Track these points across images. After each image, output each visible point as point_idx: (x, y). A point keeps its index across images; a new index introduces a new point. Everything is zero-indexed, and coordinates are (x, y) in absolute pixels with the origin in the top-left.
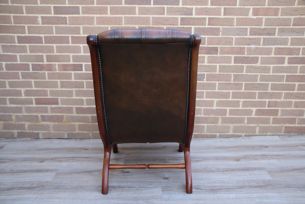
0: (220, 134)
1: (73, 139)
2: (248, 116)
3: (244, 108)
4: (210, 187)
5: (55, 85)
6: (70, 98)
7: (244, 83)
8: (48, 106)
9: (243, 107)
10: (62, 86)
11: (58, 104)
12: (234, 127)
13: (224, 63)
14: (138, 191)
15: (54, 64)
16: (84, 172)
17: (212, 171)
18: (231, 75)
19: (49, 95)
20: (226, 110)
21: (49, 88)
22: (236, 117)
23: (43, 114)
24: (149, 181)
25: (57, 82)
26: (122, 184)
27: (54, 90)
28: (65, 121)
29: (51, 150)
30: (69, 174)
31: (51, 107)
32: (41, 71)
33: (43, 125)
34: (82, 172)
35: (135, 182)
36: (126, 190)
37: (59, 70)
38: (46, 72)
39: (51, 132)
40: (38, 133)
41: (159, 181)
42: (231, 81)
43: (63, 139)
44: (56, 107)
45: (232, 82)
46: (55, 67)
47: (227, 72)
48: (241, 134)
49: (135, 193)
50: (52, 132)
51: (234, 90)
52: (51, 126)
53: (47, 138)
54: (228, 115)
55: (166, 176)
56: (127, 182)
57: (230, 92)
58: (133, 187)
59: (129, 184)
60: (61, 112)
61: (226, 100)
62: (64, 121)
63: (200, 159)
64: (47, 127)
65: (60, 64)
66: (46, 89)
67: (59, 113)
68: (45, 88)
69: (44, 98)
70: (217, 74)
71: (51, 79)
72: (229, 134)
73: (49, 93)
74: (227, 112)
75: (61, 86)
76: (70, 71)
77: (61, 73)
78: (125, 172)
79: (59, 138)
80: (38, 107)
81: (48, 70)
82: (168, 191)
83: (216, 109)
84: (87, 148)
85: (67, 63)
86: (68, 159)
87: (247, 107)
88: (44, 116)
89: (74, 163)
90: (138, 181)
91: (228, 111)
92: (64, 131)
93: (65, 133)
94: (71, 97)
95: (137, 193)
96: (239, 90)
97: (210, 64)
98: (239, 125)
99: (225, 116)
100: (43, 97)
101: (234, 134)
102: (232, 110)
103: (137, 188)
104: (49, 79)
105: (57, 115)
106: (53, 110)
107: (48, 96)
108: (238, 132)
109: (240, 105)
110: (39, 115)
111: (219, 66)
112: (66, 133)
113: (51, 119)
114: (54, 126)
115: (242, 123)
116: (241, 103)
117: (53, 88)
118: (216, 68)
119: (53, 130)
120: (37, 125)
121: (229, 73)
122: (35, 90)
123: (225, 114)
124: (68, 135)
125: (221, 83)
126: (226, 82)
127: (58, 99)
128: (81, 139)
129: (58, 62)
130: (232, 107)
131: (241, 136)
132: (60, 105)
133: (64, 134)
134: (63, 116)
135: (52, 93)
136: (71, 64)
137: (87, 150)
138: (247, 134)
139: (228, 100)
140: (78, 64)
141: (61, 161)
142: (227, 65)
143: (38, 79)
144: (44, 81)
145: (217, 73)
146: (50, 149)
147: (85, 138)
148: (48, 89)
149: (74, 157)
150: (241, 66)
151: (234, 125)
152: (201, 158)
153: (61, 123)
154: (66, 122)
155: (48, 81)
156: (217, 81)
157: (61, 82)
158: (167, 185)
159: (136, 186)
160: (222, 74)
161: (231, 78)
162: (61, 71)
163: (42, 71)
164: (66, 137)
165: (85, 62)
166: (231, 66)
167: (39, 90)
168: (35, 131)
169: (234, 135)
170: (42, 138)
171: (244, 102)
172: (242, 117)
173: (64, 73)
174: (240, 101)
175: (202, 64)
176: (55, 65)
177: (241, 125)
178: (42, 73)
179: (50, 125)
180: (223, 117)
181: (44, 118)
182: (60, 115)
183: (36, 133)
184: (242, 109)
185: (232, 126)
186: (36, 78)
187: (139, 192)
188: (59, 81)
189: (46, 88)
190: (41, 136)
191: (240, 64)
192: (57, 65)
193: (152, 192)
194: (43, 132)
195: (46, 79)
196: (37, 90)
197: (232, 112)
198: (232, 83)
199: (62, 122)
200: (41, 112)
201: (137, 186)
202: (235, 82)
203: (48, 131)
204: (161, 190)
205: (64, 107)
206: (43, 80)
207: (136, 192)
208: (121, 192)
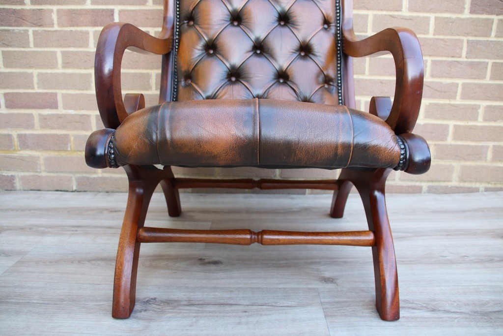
0: (431, 184)
1: (91, 191)
2: (496, 143)
3: (487, 124)
4: (468, 305)
5: (49, 61)
6: (85, 92)
7: (490, 62)
8: (35, 112)
9: (485, 120)
10: (66, 65)
11: (56, 107)
12: (463, 167)
13: (446, 11)
14: (248, 316)
15: (48, 9)
16: (94, 260)
17: (452, 262)
18: (462, 41)
19: (36, 86)
20: (447, 126)
21: (36, 68)
22: (468, 146)
23: (23, 132)
24: (281, 286)
25: (55, 53)
26: (198, 296)
27: (47, 73)
28: (73, 149)
29: (32, 211)
30: (51, 262)
31: (40, 115)
32: (17, 26)
33: (22, 159)
34: (90, 261)
35: (238, 289)
36: (210, 312)
37: (60, 24)
38: (31, 30)
39: (40, 174)
40: (12, 176)
41: (310, 286)
42: (460, 57)
43: (67, 191)
44: (52, 114)
45: (463, 59)
46: (51, 16)
47: (452, 34)
48: (477, 185)
49: (239, 323)
50: (44, 174)
51: (468, 78)
52: (42, 161)
53: (32, 188)
54: (450, 141)
55: (327, 274)
56: (215, 289)
57: (457, 84)
58: (232, 305)
59: (218, 294)
60: (64, 128)
61: (447, 102)
62: (69, 149)
63: (404, 235)
64: (31, 164)
65: (62, 10)
66: (29, 71)
67: (59, 128)
68: (27, 68)
69: (25, 93)
70: (431, 39)
71: (40, 47)
72: (449, 184)
73: (35, 80)
74: (448, 131)
75: (63, 63)
76: (86, 26)
77: (65, 31)
78: (209, 263)
79: (59, 189)
80: (12, 115)
81: (35, 25)
82: (345, 315)
83: (424, 125)
84: (117, 209)
85: (79, 7)
86: (61, 230)
87: (495, 121)
88: (25, 135)
89: (74, 239)
90: (246, 288)
91: (451, 129)
92: (70, 172)
93: (71, 177)
94: (87, 90)
95: (247, 323)
96: (479, 78)
97: (415, 14)
98: (473, 164)
99: (443, 143)
100: (22, 91)
101: (462, 184)
102: (459, 126)
103: (246, 308)
104: (36, 45)
105: (54, 134)
106: (45, 121)
107: (33, 88)
108: (471, 181)
109: (478, 116)
110: (15, 133)
111: (436, 18)
112: (73, 179)
113: (40, 143)
114: (48, 160)
115: (480, 159)
116: (481, 111)
117: (47, 67)
118: (428, 25)
119: (45, 171)
120: (10, 158)
121: (457, 37)
122: (3, 73)
123: (444, 138)
124: (80, 182)
125: (438, 61)
126: (450, 59)
127: (55, 95)
128: (107, 192)
129: (58, 4)
130: (460, 120)
131: (476, 190)
132: (61, 111)
133: (70, 180)
134: (67, 136)
135: (44, 80)
136: (86, 10)
137: (116, 211)
138: (490, 186)
139: (453, 102)
140: (103, 10)
141: (43, 233)
142: (454, 16)
143: (11, 46)
144: (25, 52)
145: (430, 35)
146: (30, 210)
147: (117, 190)
148: (35, 72)
149: (79, 227)
150: (487, 20)
151: (463, 163)
152: (405, 232)
153: (63, 154)
154: (75, 151)
155: (34, 52)
156: (430, 56)
157: (63, 53)
158: (336, 300)
159: (241, 302)
160: (441, 40)
161: (461, 48)
162: (63, 26)
163: (21, 25)
164: (75, 188)
165: (120, 4)
166: (464, 19)
167: (14, 73)
168: (6, 172)
169: (461, 187)
170: (22, 189)
171: (489, 107)
172: (481, 144)
173: (71, 31)
174: (479, 106)
175: (396, 13)
176: (52, 11)
177: (479, 163)
178: (20, 30)
179: (39, 157)
180: (439, 145)
181: (24, 142)
182: (61, 135)
183: (8, 176)
184: (482, 126)
185: (457, 165)
186: (7, 43)
187: (251, 319)
188: (59, 51)
189: (31, 67)
190: (18, 184)
191: (484, 16)
192: (55, 12)
193: (294, 320)
194: (22, 174)
195: (29, 47)
196: (9, 73)
197: (459, 133)
198: (463, 62)
199: (66, 150)
200: (19, 126)
201: (246, 303)
202: (470, 60)
203: (33, 172)
204: (321, 315)
205: (70, 115)
206: (22, 49)
207: (244, 320)
208: (194, 320)
